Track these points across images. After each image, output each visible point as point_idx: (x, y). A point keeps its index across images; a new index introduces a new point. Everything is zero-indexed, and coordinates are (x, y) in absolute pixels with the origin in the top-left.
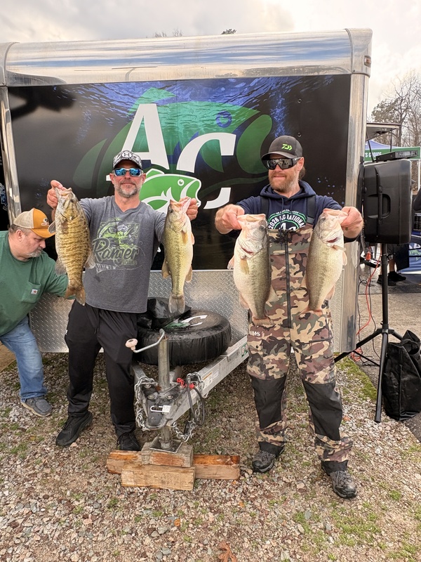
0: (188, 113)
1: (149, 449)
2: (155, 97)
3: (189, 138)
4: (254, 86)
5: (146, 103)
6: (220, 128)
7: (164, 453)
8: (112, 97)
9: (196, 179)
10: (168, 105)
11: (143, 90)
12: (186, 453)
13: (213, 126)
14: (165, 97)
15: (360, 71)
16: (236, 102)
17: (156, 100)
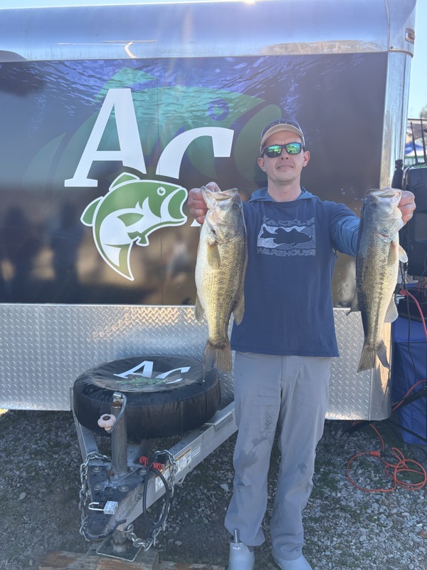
0: (172, 101)
1: (95, 554)
2: (129, 80)
3: (173, 134)
4: (259, 67)
5: (118, 87)
6: (214, 122)
7: (117, 560)
8: (74, 78)
9: (181, 188)
10: (146, 90)
11: (114, 70)
12: (147, 562)
13: (204, 119)
14: (143, 81)
15: (399, 49)
16: (234, 88)
17: (130, 83)
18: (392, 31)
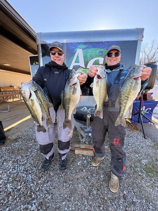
0: (91, 52)
1: (82, 144)
3: (91, 59)
4: (110, 44)
5: (79, 49)
6: (100, 56)
7: (87, 145)
8: (70, 47)
10: (85, 49)
11: (79, 45)
14: (85, 47)
15: (140, 39)
16: (104, 48)
17: (82, 48)
18: (139, 35)
